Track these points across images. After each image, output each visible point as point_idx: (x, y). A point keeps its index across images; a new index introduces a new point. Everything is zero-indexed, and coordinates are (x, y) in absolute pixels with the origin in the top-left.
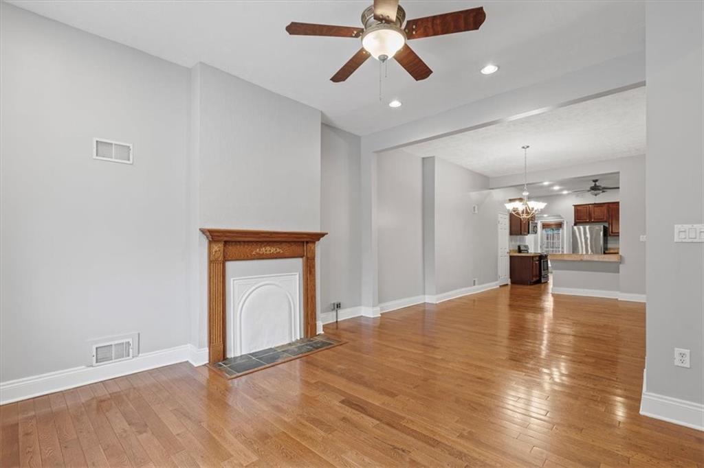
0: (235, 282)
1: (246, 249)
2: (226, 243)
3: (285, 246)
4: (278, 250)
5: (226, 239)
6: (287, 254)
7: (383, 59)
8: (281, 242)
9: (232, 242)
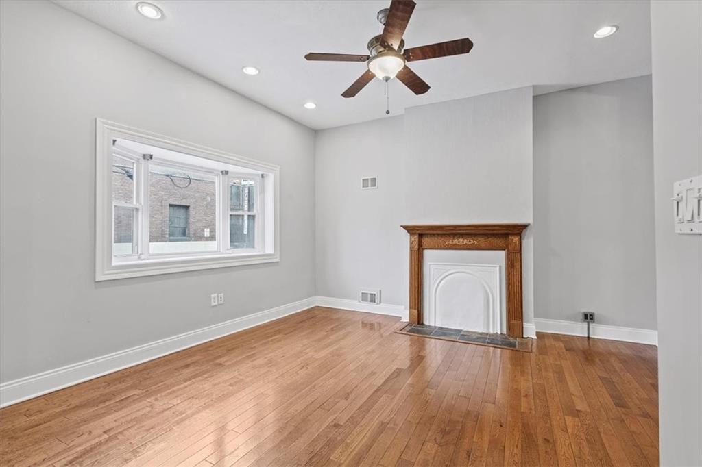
0: (431, 266)
1: (441, 240)
2: (421, 235)
3: (481, 239)
4: (472, 242)
5: (419, 232)
6: (483, 245)
7: (387, 79)
8: (475, 235)
9: (428, 234)
